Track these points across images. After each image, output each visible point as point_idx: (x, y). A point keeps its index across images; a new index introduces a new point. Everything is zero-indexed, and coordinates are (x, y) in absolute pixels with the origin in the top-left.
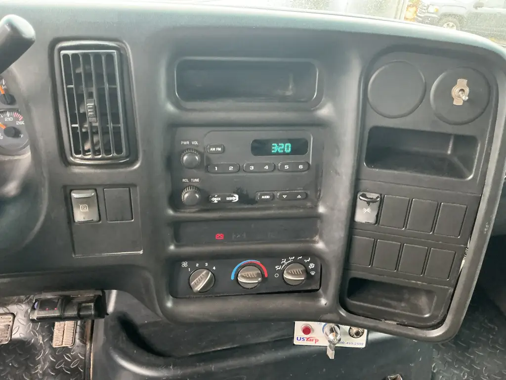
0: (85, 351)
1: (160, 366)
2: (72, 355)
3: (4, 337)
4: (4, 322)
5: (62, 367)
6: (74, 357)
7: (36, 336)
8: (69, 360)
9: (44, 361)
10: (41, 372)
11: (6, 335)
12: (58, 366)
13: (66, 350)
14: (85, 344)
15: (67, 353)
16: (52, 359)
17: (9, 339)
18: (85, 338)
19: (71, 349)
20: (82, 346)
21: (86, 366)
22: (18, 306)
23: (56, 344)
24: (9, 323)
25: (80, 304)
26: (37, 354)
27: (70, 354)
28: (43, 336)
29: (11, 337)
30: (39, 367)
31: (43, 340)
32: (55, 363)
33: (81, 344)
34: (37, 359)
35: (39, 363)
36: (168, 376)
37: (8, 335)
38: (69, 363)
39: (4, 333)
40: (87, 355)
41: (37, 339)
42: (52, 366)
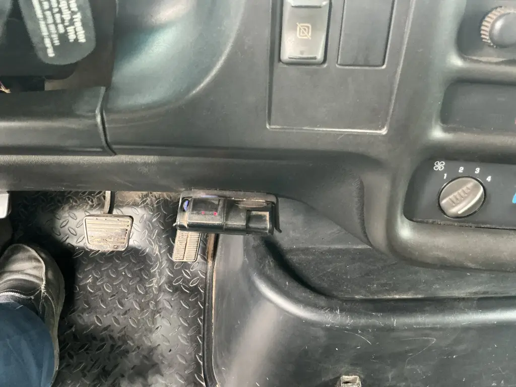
0: (207, 269)
1: (322, 308)
2: (191, 272)
3: (122, 243)
4: (121, 226)
5: (180, 285)
6: (194, 275)
7: (152, 245)
8: (189, 278)
9: (160, 274)
10: (156, 287)
11: (122, 241)
12: (175, 283)
13: (185, 265)
14: (206, 260)
15: (186, 269)
16: (169, 274)
17: (127, 246)
18: (206, 254)
19: (191, 264)
20: (203, 263)
21: (207, 287)
22: (133, 209)
23: (176, 257)
24: (127, 228)
25: (249, 211)
26: (152, 266)
27: (189, 271)
28: (160, 247)
29: (128, 243)
30: (155, 280)
31: (160, 252)
32: (173, 278)
33: (203, 261)
34: (152, 271)
35: (154, 276)
36: (333, 323)
37: (126, 241)
38: (189, 281)
39: (121, 238)
40: (208, 275)
41: (153, 249)
42: (170, 282)
